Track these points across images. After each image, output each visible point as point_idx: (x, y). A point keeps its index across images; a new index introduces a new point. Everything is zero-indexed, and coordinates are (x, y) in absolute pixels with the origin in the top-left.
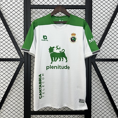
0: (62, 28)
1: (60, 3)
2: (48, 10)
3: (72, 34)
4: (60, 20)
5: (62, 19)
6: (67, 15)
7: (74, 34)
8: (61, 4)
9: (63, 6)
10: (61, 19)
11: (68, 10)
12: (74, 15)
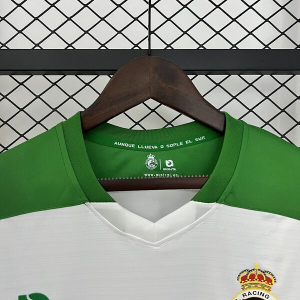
0: (168, 232)
1: (150, 33)
2: (71, 82)
3: (244, 278)
4: (151, 157)
5: (166, 149)
6: (197, 121)
7: (260, 278)
8: (157, 45)
9: (169, 54)
10: (159, 150)
11: (201, 83)
12: (259, 124)
